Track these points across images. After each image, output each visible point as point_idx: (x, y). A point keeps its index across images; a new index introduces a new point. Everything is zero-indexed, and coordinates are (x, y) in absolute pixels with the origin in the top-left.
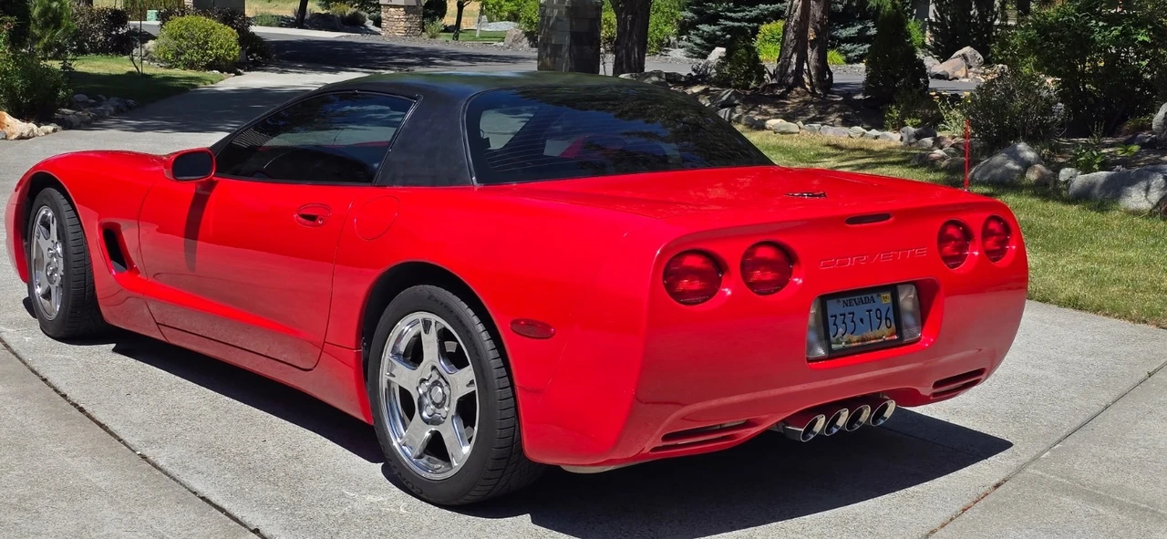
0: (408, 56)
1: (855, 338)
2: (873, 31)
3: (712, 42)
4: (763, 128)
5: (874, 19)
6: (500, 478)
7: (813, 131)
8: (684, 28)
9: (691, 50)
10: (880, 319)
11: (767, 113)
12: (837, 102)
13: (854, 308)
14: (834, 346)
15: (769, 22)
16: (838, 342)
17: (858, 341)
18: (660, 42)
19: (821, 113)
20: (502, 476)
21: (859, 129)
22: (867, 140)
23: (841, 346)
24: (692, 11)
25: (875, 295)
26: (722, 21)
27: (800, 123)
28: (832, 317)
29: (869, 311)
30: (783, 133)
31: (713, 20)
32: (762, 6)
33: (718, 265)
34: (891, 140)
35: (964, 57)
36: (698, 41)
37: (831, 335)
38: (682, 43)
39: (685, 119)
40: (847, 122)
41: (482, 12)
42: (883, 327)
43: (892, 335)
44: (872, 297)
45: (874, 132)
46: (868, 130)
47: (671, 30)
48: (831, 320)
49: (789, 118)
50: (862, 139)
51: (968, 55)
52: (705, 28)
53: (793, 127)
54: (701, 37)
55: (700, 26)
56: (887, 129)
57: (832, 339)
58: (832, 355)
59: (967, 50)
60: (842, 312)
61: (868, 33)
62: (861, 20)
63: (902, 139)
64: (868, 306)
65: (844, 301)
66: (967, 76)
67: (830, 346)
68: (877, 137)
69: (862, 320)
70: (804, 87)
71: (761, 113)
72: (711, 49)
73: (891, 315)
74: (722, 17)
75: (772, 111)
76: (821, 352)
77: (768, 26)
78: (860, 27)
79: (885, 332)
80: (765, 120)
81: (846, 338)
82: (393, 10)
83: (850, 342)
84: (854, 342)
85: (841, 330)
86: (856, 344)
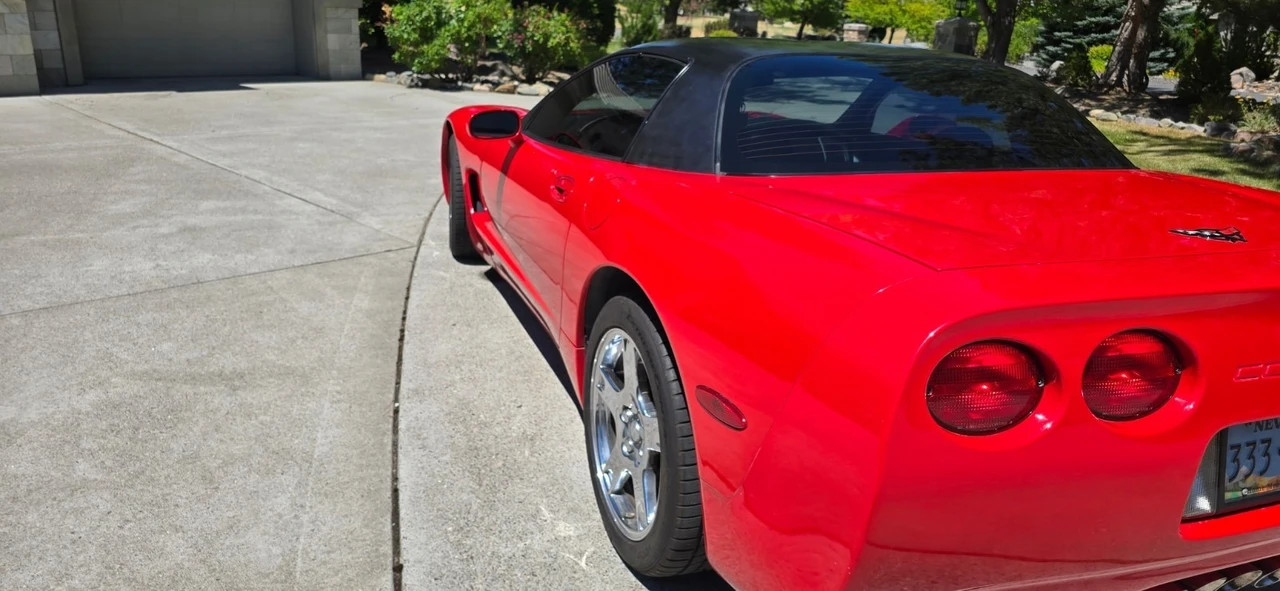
1: (1265, 480)
2: (1172, 55)
3: (1054, 57)
5: (1173, 47)
6: (691, 561)
7: (1129, 120)
8: (1036, 48)
9: (1039, 62)
11: (1090, 105)
12: (1147, 100)
13: (1271, 432)
14: (1228, 496)
15: (1097, 46)
16: (1237, 488)
17: (1269, 485)
18: (1018, 56)
19: (1131, 107)
20: (693, 557)
21: (1168, 121)
22: (1175, 130)
23: (1239, 494)
24: (1043, 37)
26: (1063, 45)
27: (1119, 114)
28: (1232, 447)
30: (1104, 120)
31: (1057, 43)
32: (1093, 35)
33: (1040, 366)
34: (1196, 130)
35: (1241, 74)
36: (1045, 56)
37: (1227, 477)
38: (1033, 58)
39: (1025, 104)
40: (1157, 115)
41: (907, 36)
45: (1181, 124)
46: (1176, 121)
47: (1027, 49)
48: (1230, 454)
49: (1108, 109)
50: (1170, 129)
51: (1244, 73)
52: (1051, 48)
53: (1112, 115)
54: (1047, 54)
55: (1047, 47)
56: (1192, 123)
57: (1228, 484)
58: (1222, 510)
59: (1244, 70)
60: (1250, 439)
61: (1168, 56)
62: (1164, 47)
63: (1205, 131)
65: (1257, 423)
66: (1242, 88)
67: (1221, 496)
68: (1183, 128)
70: (1122, 87)
71: (1084, 105)
72: (1052, 62)
74: (1063, 42)
75: (1093, 103)
76: (1204, 504)
77: (1096, 48)
78: (1162, 51)
80: (1089, 110)
81: (1250, 481)
82: (851, 33)
83: (1256, 487)
84: (1263, 487)
85: (1244, 469)
86: (1265, 490)
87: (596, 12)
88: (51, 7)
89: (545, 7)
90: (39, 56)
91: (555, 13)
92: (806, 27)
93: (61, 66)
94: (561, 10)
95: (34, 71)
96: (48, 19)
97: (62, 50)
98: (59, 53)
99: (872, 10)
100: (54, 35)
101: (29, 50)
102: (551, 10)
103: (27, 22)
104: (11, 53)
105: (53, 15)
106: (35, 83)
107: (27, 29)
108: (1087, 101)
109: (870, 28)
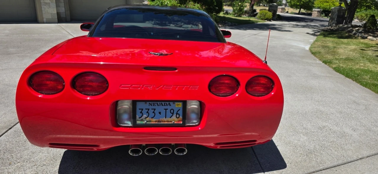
0: (307, 20)
1: (154, 120)
4: (367, 38)
10: (173, 113)
13: (156, 107)
14: (138, 122)
16: (142, 120)
23: (143, 122)
25: (171, 103)
28: (139, 109)
29: (166, 109)
30: (371, 40)
37: (138, 117)
42: (174, 117)
43: (179, 121)
44: (169, 103)
49: (375, 37)
58: (136, 126)
60: (147, 108)
64: (166, 107)
65: (150, 103)
67: (135, 122)
69: (160, 113)
71: (367, 35)
73: (181, 112)
79: (174, 120)
81: (148, 119)
82: (315, 12)
83: (150, 121)
84: (153, 122)
85: (145, 116)
86: (154, 123)
87: (215, 4)
88: (63, 2)
89: (194, 2)
90: (58, 14)
91: (196, 4)
92: (301, 9)
93: (65, 16)
94: (198, 3)
95: (56, 17)
96: (62, 4)
97: (65, 12)
98: (65, 13)
99: (323, 4)
100: (64, 9)
101: (56, 12)
102: (195, 3)
103: (55, 5)
104: (51, 12)
105: (63, 3)
106: (57, 20)
107: (55, 7)
108: (370, 34)
109: (322, 10)
